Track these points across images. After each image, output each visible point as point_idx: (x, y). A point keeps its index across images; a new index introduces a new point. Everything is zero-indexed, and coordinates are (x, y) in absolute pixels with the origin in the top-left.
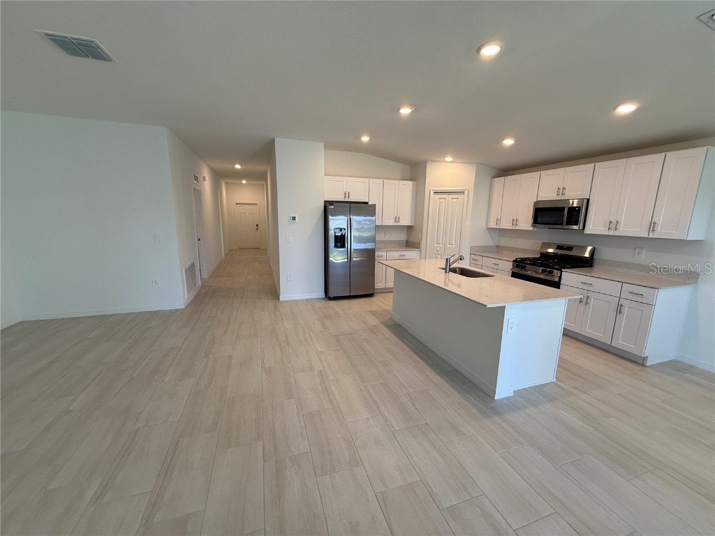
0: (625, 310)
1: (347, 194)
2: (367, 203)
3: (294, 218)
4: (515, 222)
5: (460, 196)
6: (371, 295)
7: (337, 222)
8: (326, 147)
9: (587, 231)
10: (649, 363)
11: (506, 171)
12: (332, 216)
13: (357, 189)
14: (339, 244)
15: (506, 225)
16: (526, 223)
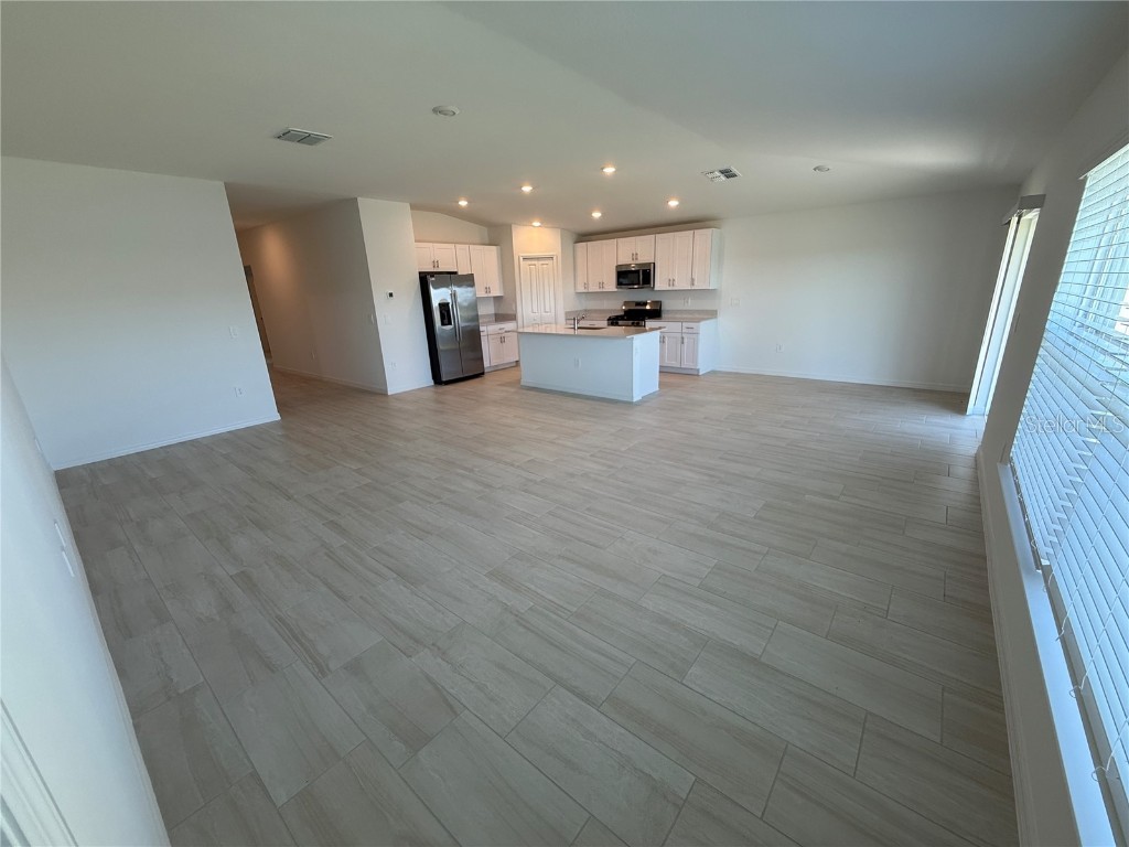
0: (685, 341)
1: (435, 263)
2: (455, 273)
3: (391, 295)
4: (601, 285)
5: (549, 262)
6: (480, 375)
7: (438, 295)
8: (413, 207)
9: (656, 288)
10: (701, 373)
11: (585, 237)
12: (435, 288)
13: (446, 256)
14: (446, 321)
15: (594, 288)
16: (611, 285)
